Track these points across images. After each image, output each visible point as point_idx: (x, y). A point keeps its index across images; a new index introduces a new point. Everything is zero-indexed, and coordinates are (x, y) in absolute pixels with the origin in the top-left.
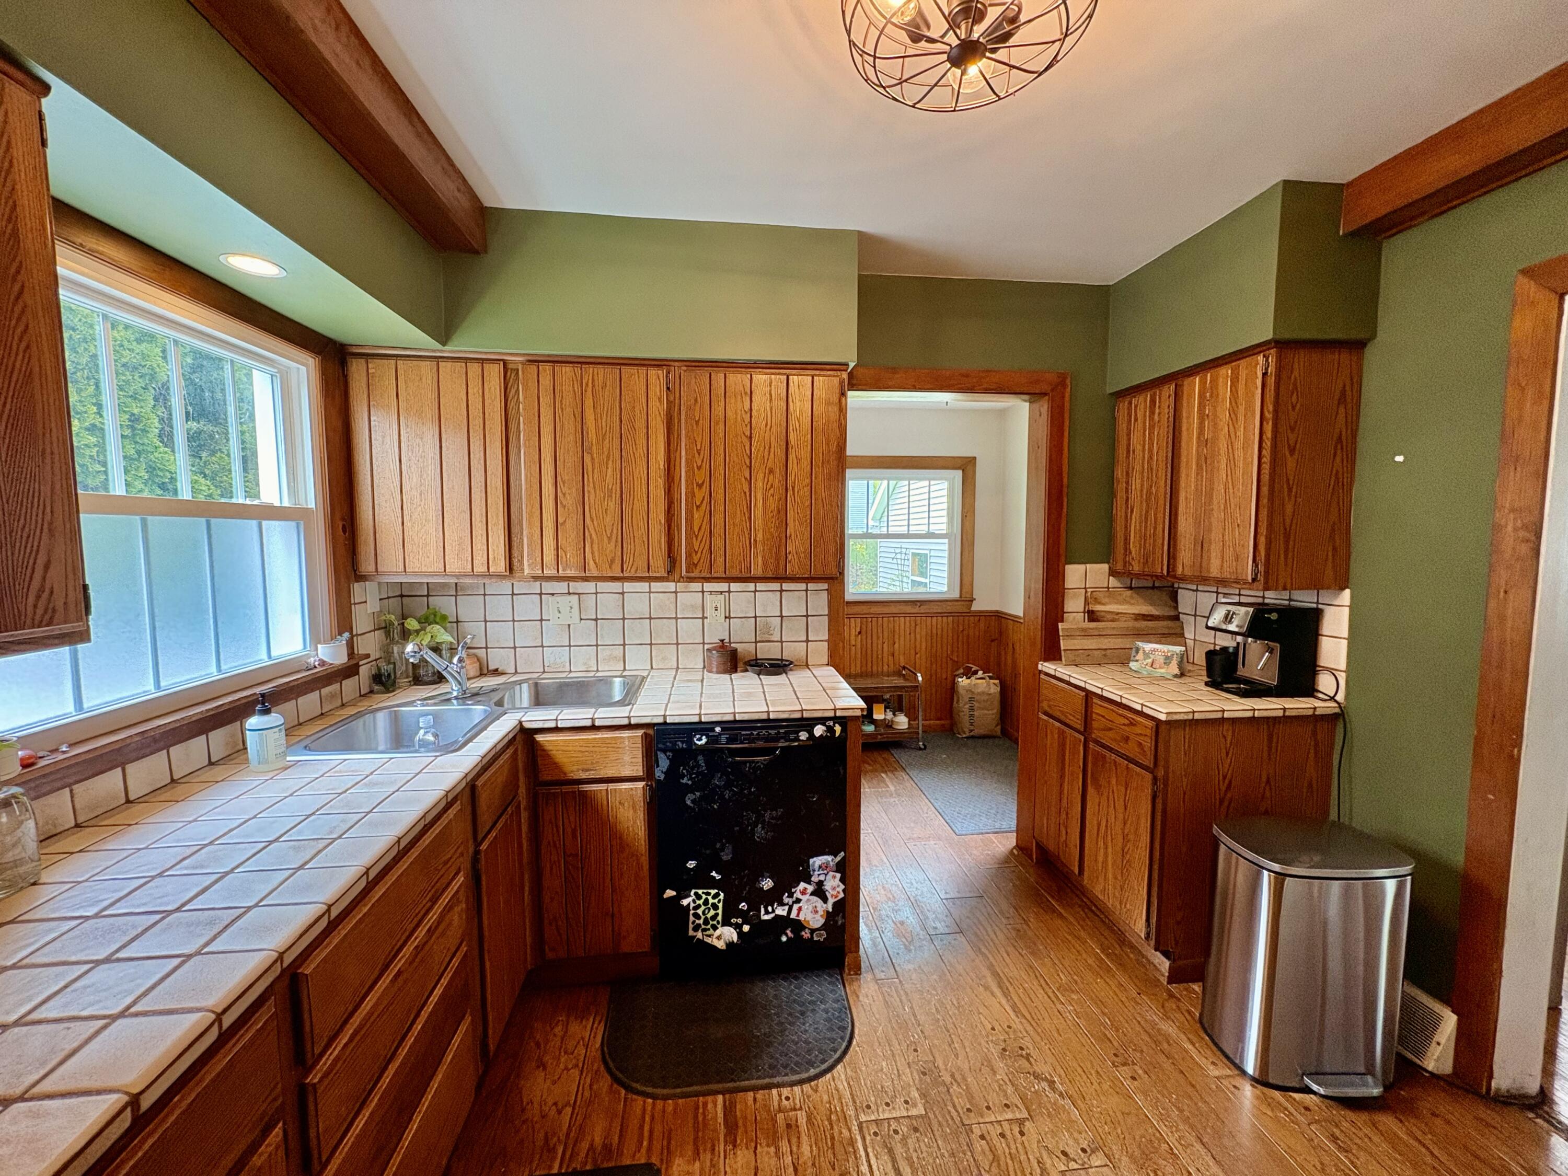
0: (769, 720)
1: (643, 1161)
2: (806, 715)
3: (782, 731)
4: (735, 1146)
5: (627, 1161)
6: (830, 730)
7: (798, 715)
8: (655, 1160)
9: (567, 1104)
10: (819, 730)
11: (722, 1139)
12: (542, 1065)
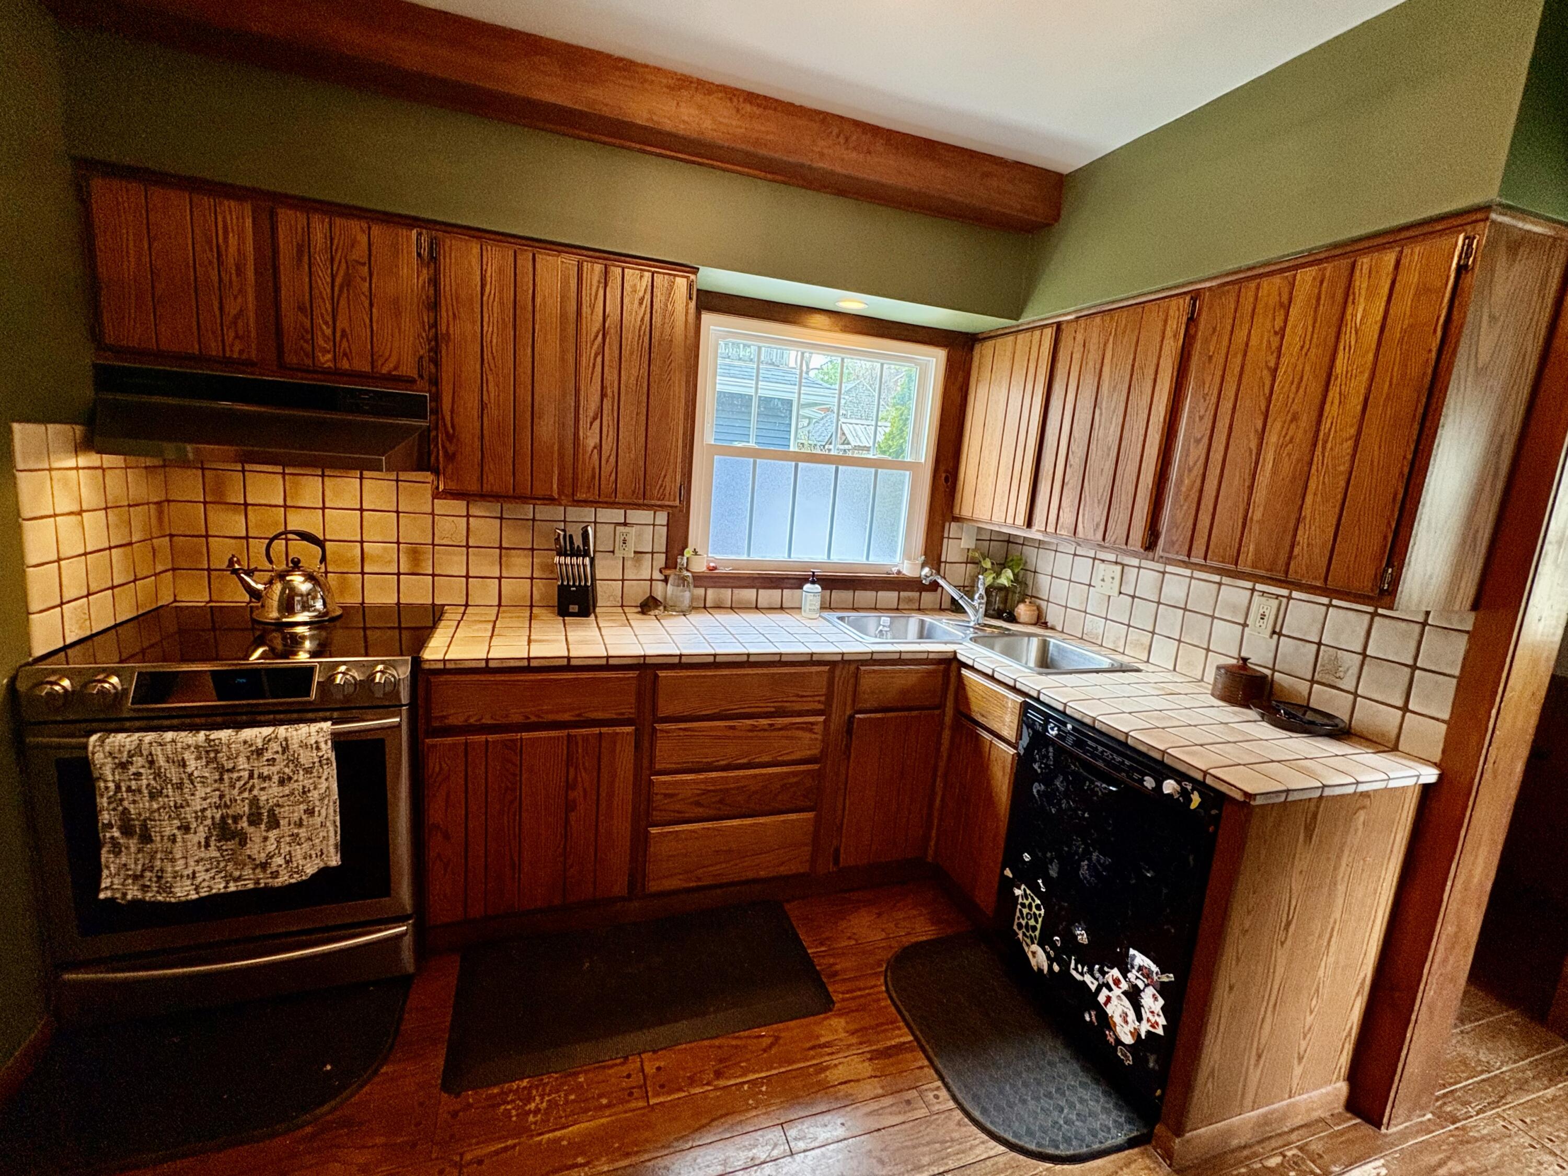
0: (1125, 744)
1: (834, 999)
2: (1167, 760)
3: (1127, 762)
4: (870, 1059)
5: (830, 989)
6: (1185, 794)
7: (1157, 756)
8: (837, 1005)
9: (856, 940)
10: (1169, 786)
11: (874, 1048)
12: (879, 915)
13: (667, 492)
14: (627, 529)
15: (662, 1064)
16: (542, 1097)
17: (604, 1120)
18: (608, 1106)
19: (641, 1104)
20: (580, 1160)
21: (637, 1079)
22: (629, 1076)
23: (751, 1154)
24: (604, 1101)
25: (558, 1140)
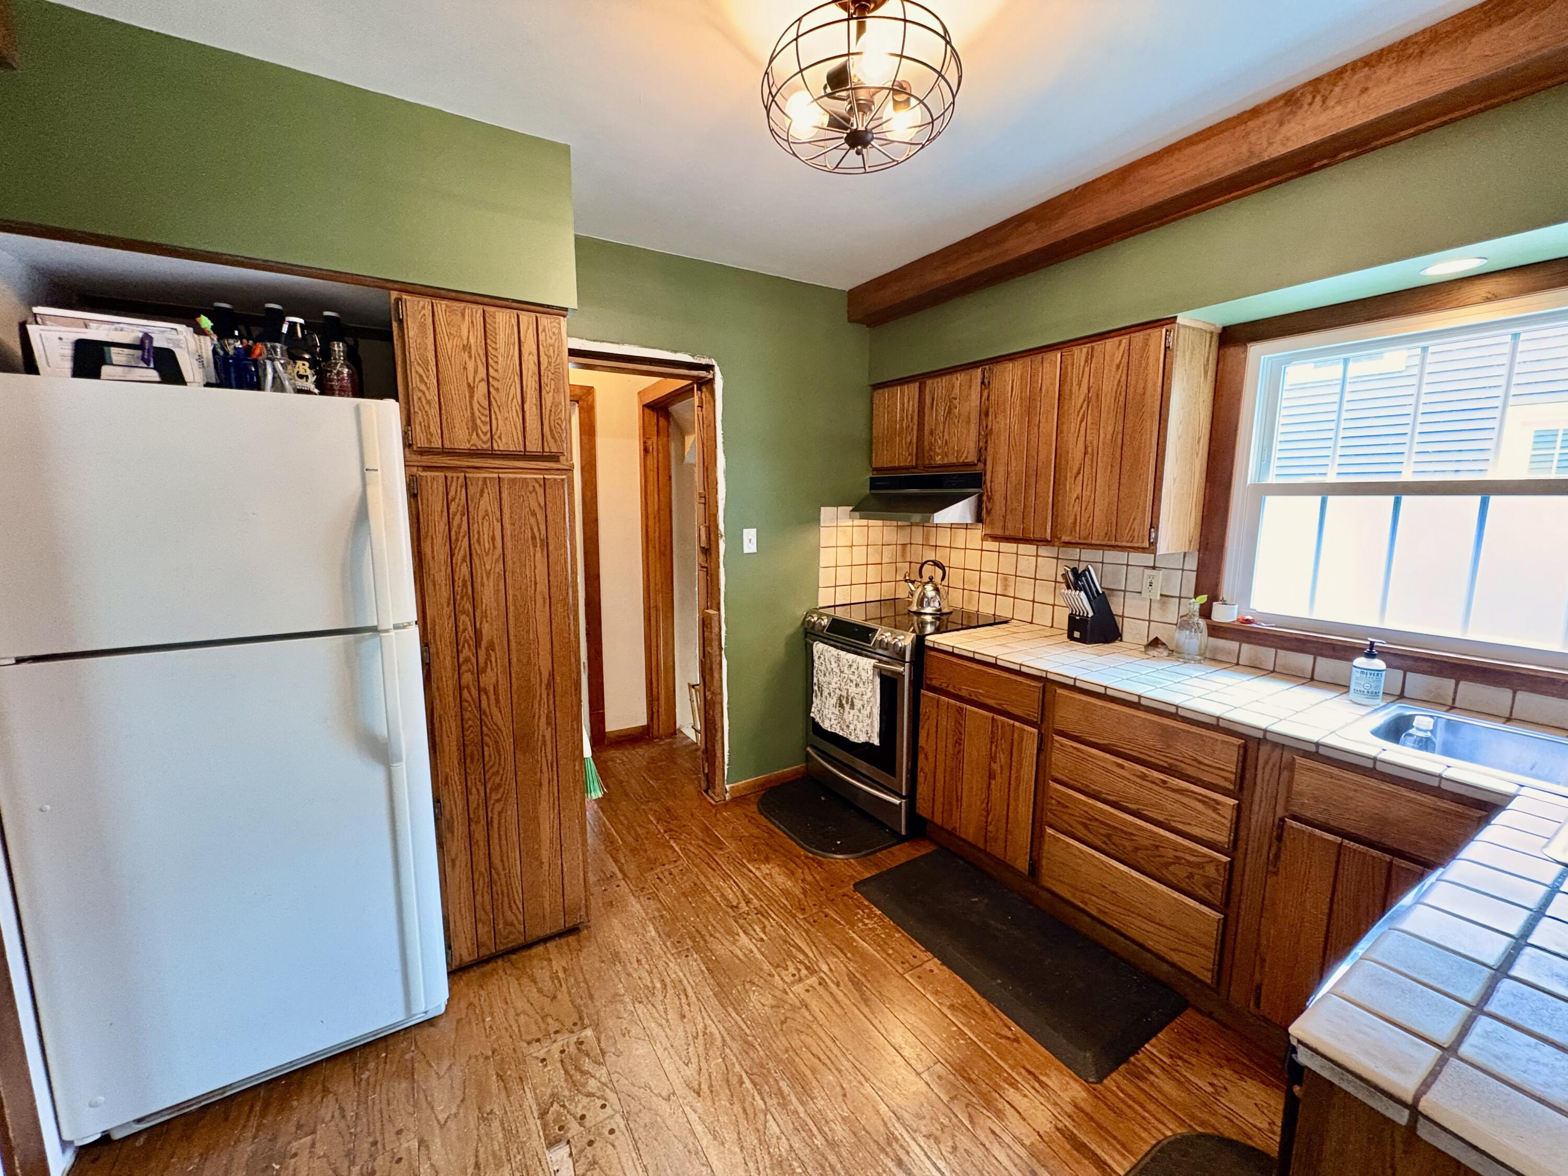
1: (1105, 1082)
4: (1058, 1129)
5: (1115, 1075)
8: (1098, 1086)
13: (1136, 534)
14: (1154, 572)
15: (936, 971)
16: (876, 923)
17: (878, 956)
18: (888, 955)
19: (901, 971)
20: (849, 955)
21: (916, 962)
22: (915, 957)
23: (903, 1045)
24: (890, 952)
25: (854, 940)
